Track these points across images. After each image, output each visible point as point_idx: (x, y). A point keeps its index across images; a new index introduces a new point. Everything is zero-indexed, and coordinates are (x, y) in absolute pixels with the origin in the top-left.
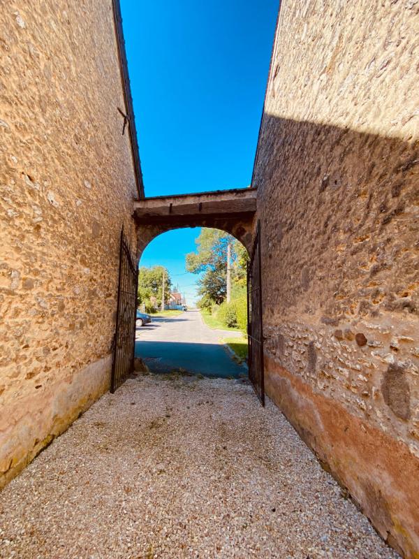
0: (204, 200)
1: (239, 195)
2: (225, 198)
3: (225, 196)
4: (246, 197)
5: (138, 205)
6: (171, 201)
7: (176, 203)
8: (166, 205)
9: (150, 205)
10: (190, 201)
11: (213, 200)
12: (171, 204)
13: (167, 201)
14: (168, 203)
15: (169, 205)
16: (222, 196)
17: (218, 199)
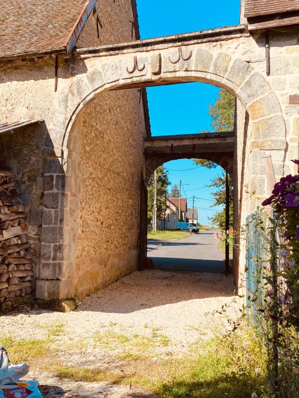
0: (196, 142)
1: (222, 139)
2: (211, 141)
3: (212, 140)
4: (227, 141)
5: (148, 144)
6: (172, 142)
7: (176, 144)
8: (168, 145)
9: (157, 144)
10: (186, 142)
11: (203, 142)
12: (172, 144)
13: (169, 141)
14: (170, 144)
15: (170, 145)
16: (210, 139)
17: (207, 142)
